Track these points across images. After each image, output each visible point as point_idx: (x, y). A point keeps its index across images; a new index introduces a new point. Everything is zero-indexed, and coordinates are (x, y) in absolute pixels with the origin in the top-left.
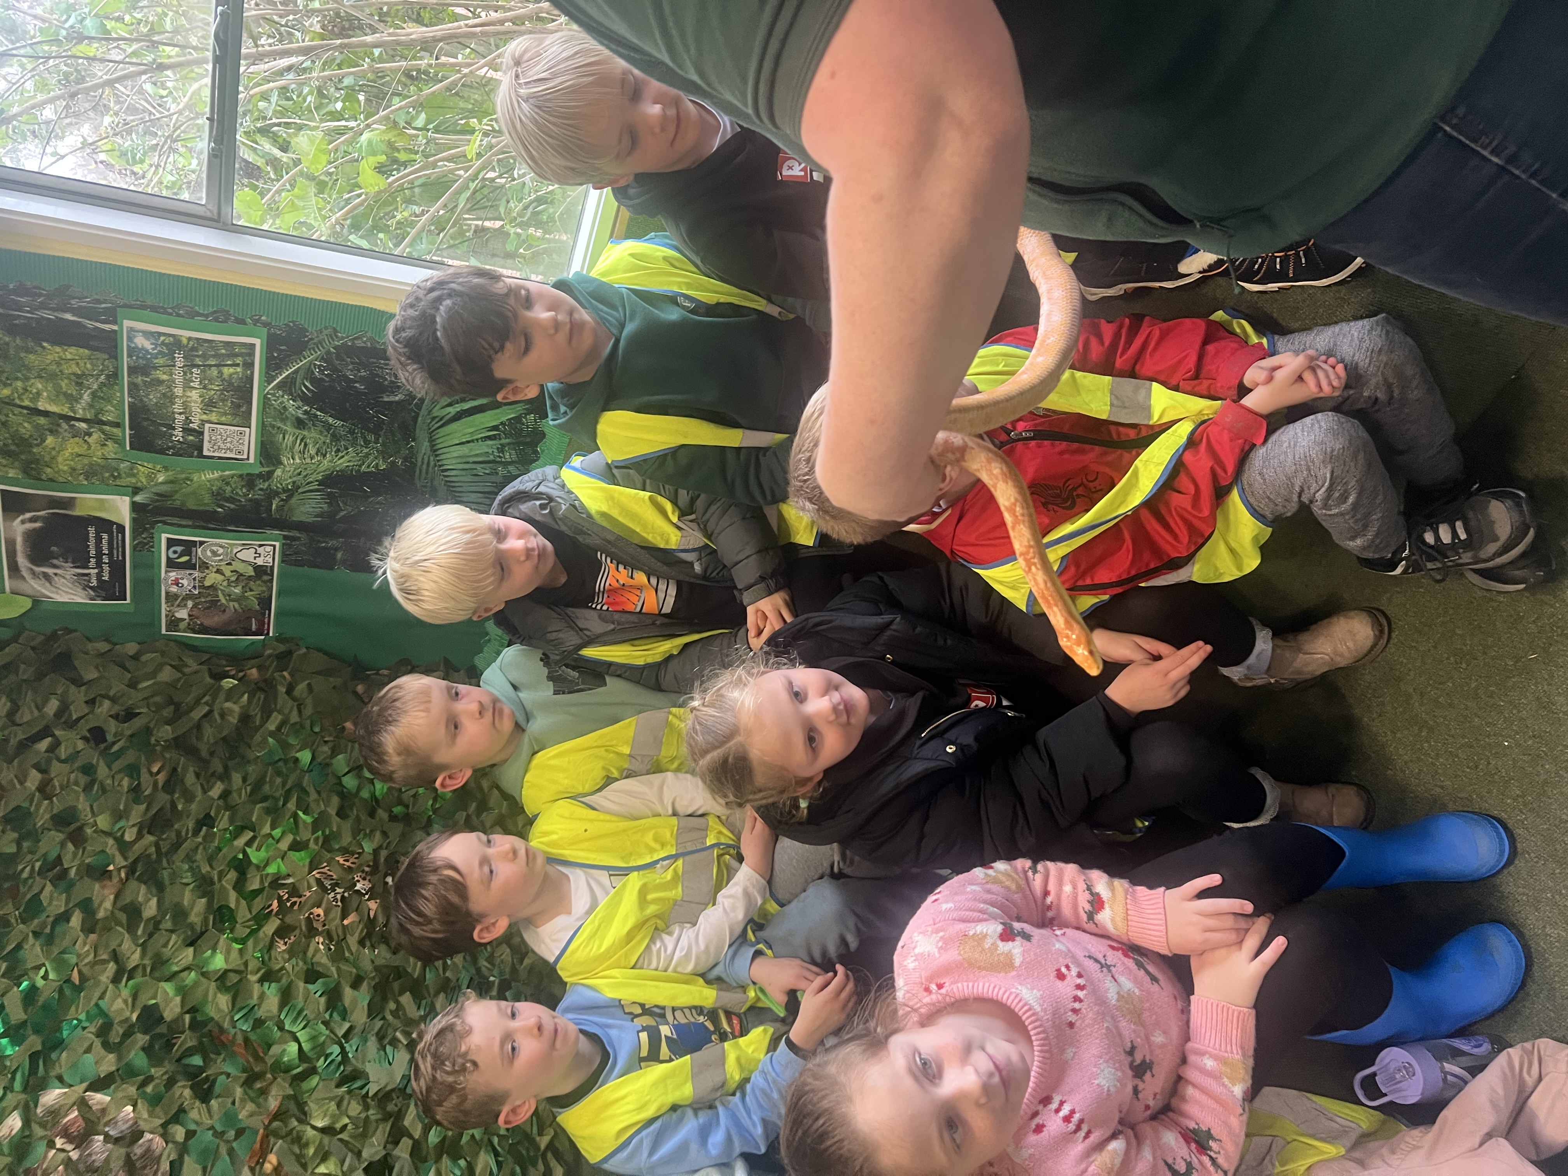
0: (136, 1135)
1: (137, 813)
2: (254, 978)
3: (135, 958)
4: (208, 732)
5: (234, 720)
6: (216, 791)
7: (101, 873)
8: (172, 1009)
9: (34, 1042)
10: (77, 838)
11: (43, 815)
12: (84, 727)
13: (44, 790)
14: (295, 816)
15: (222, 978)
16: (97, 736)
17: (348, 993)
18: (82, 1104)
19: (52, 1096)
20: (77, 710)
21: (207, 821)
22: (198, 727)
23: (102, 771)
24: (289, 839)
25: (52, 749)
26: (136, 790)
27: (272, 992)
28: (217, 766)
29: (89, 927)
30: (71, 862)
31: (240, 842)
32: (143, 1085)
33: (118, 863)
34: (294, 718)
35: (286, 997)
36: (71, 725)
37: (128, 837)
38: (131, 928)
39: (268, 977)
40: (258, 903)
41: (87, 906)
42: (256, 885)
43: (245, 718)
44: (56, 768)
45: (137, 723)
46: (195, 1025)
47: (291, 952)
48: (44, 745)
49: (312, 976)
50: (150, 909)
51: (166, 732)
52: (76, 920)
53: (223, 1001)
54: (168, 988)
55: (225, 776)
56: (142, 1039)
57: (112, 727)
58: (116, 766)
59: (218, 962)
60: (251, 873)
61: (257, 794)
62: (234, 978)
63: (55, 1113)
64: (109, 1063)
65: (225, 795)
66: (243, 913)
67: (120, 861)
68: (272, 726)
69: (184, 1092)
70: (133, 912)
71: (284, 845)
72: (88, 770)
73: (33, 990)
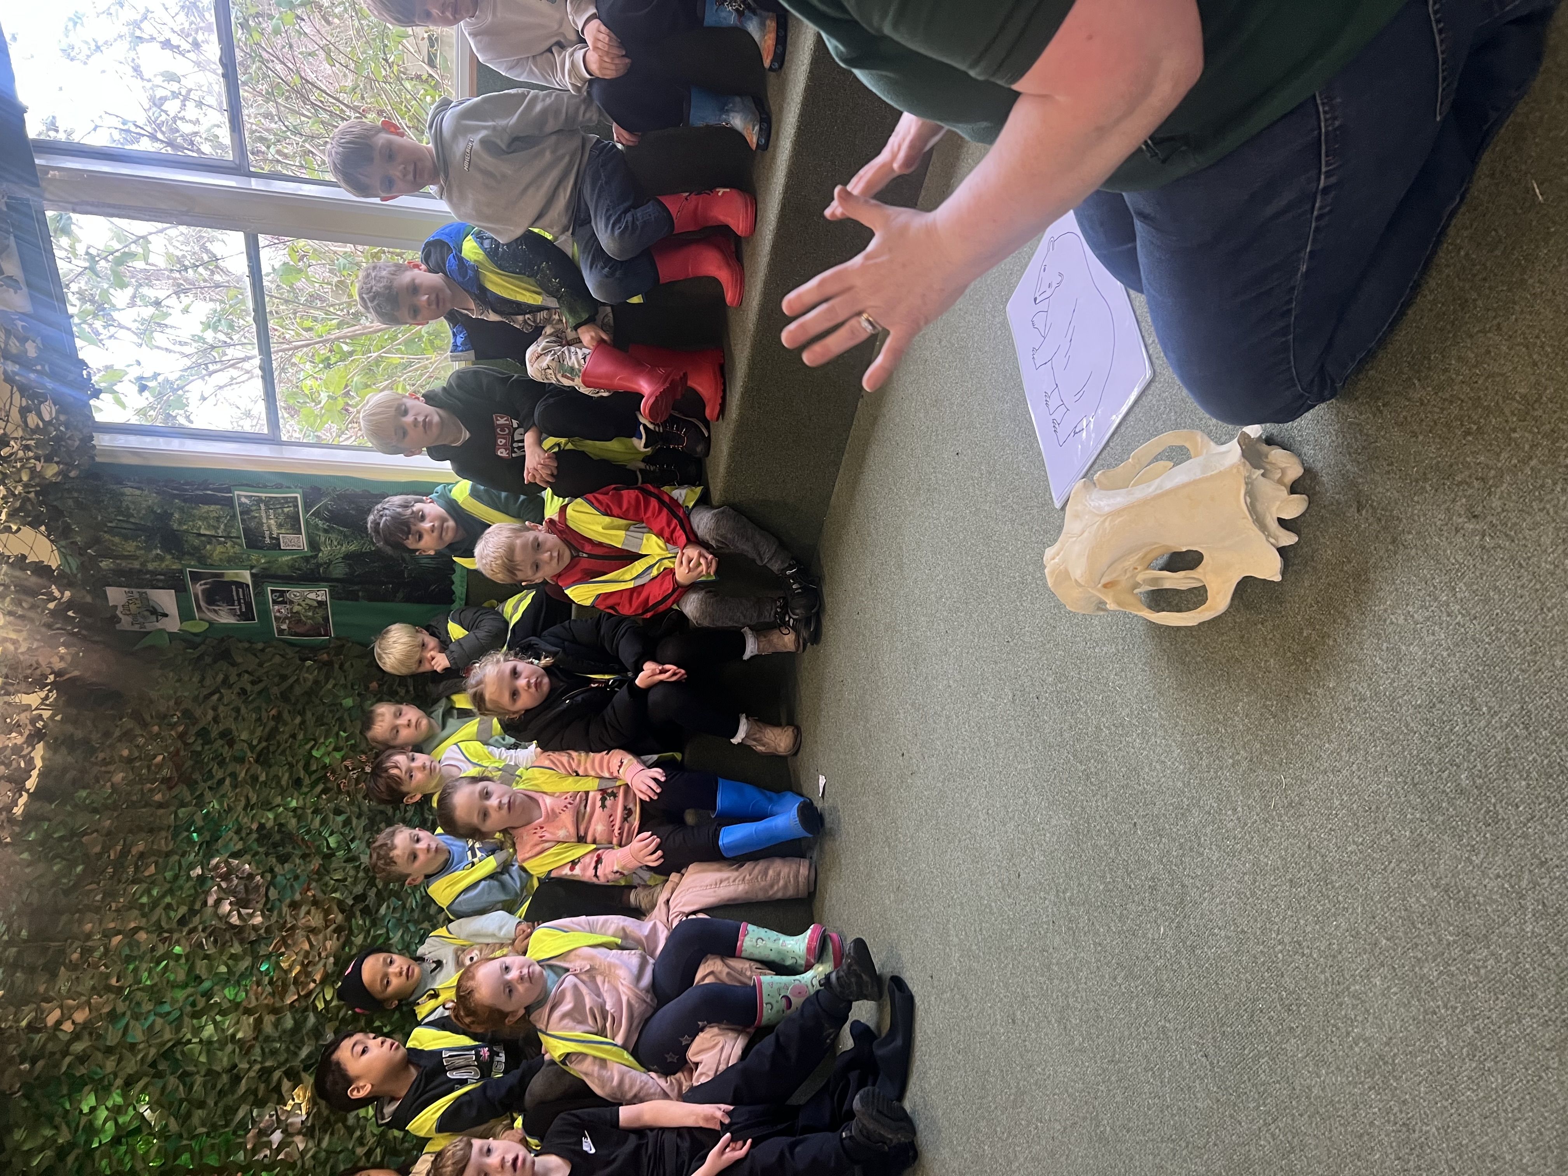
0: (251, 876)
1: (259, 732)
2: (309, 811)
3: (254, 800)
4: (298, 690)
5: (309, 684)
6: (298, 720)
7: (241, 760)
8: (270, 824)
9: (207, 836)
10: (231, 743)
11: (214, 734)
12: (236, 690)
13: (216, 720)
14: (337, 734)
15: (294, 810)
16: (243, 691)
17: (355, 821)
18: (227, 863)
19: (215, 861)
20: (233, 679)
21: (294, 736)
22: (291, 687)
23: (243, 710)
24: (332, 746)
25: (220, 699)
26: (259, 719)
27: (318, 819)
28: (299, 707)
29: (234, 786)
30: (226, 752)
31: (308, 746)
32: (254, 856)
33: (251, 757)
34: (343, 681)
35: (324, 822)
36: (230, 687)
37: (255, 743)
38: (253, 787)
39: (316, 812)
40: (314, 777)
41: (234, 775)
42: (314, 768)
43: (316, 682)
44: (221, 708)
45: (261, 686)
46: (279, 831)
47: (329, 801)
48: (216, 697)
49: (338, 812)
50: (263, 778)
51: (275, 690)
52: (228, 782)
53: (294, 821)
54: (271, 815)
55: (302, 713)
56: (255, 836)
57: (249, 688)
58: (251, 707)
59: (294, 804)
60: (313, 761)
61: (320, 721)
62: (299, 812)
63: (217, 866)
64: (240, 846)
65: (303, 722)
66: (307, 781)
67: (249, 754)
68: (329, 686)
69: (273, 860)
70: (255, 778)
71: (330, 749)
72: (237, 710)
73: (208, 812)
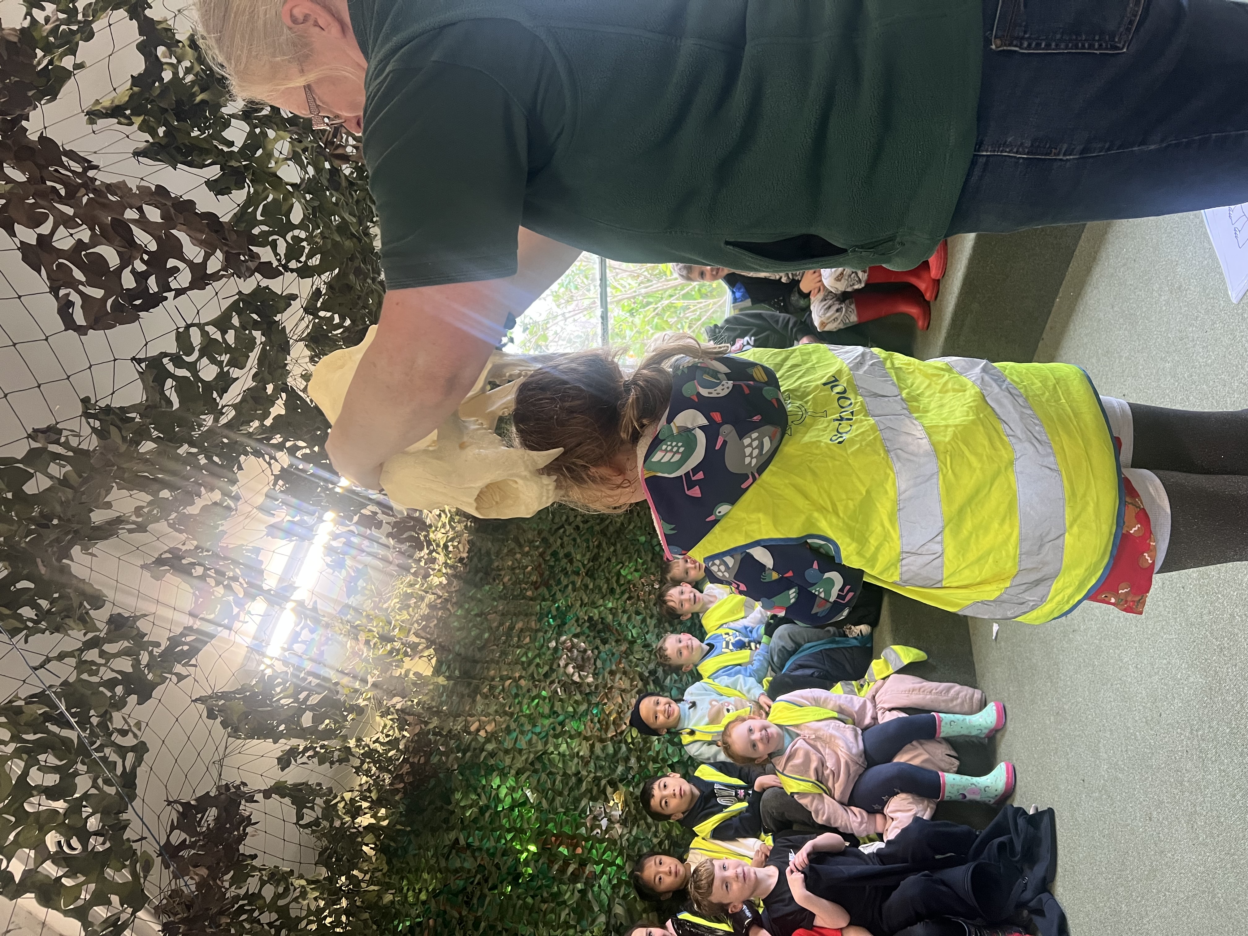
0: (585, 651)
1: (588, 556)
2: (620, 611)
3: (586, 601)
4: (611, 529)
5: (618, 525)
6: (612, 549)
7: (577, 573)
8: (596, 617)
9: (559, 621)
10: (571, 562)
11: (561, 555)
13: (562, 545)
14: (636, 560)
15: (611, 609)
16: (577, 528)
17: (648, 620)
18: (571, 640)
19: (563, 638)
20: (571, 519)
21: (609, 559)
22: (608, 526)
23: (578, 540)
24: (634, 568)
25: (564, 532)
26: (588, 547)
27: (625, 617)
28: (613, 540)
29: (574, 590)
30: (569, 568)
31: (618, 567)
32: (587, 637)
33: (583, 571)
34: (639, 525)
35: (629, 619)
36: (570, 524)
37: (586, 562)
38: (585, 592)
39: (624, 612)
40: (623, 588)
41: (573, 583)
42: (622, 582)
43: (622, 524)
44: (565, 538)
45: (589, 524)
46: (602, 623)
47: (632, 605)
48: (562, 530)
49: (638, 613)
50: (591, 586)
51: (597, 528)
52: (570, 587)
53: (610, 617)
54: (596, 611)
55: (614, 545)
56: (587, 624)
57: (581, 525)
58: (583, 538)
59: (610, 605)
60: (621, 578)
61: (625, 551)
62: (614, 611)
63: (564, 642)
64: (578, 630)
65: (615, 551)
66: (618, 591)
67: (583, 570)
68: (631, 527)
69: (598, 641)
70: (586, 586)
71: (632, 570)
72: (574, 540)
73: (559, 606)
